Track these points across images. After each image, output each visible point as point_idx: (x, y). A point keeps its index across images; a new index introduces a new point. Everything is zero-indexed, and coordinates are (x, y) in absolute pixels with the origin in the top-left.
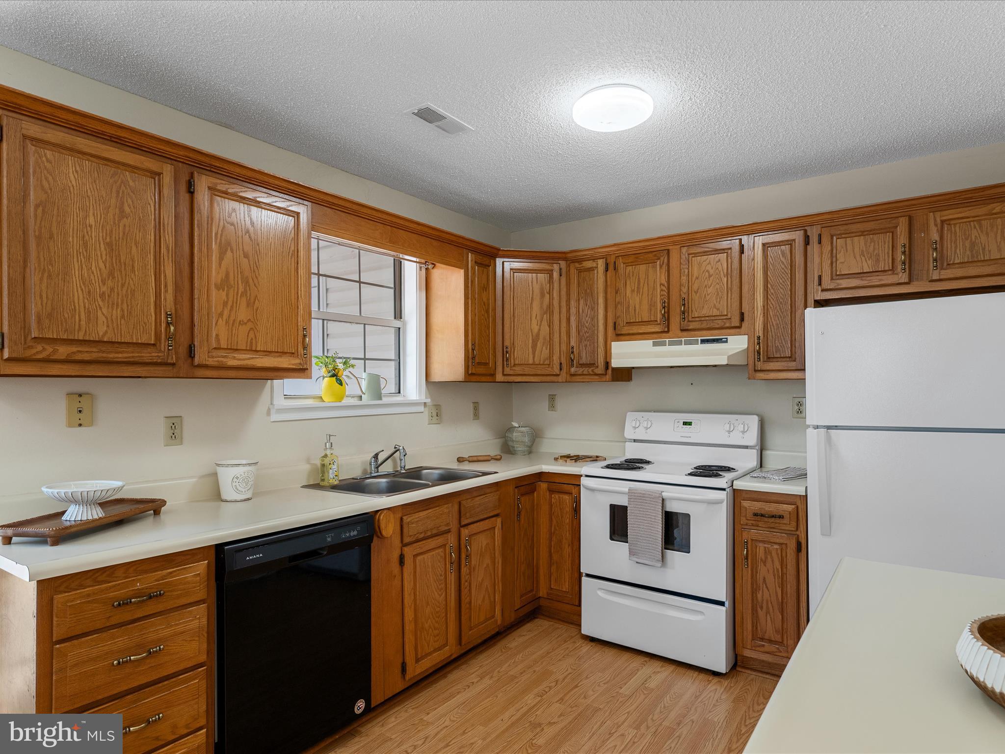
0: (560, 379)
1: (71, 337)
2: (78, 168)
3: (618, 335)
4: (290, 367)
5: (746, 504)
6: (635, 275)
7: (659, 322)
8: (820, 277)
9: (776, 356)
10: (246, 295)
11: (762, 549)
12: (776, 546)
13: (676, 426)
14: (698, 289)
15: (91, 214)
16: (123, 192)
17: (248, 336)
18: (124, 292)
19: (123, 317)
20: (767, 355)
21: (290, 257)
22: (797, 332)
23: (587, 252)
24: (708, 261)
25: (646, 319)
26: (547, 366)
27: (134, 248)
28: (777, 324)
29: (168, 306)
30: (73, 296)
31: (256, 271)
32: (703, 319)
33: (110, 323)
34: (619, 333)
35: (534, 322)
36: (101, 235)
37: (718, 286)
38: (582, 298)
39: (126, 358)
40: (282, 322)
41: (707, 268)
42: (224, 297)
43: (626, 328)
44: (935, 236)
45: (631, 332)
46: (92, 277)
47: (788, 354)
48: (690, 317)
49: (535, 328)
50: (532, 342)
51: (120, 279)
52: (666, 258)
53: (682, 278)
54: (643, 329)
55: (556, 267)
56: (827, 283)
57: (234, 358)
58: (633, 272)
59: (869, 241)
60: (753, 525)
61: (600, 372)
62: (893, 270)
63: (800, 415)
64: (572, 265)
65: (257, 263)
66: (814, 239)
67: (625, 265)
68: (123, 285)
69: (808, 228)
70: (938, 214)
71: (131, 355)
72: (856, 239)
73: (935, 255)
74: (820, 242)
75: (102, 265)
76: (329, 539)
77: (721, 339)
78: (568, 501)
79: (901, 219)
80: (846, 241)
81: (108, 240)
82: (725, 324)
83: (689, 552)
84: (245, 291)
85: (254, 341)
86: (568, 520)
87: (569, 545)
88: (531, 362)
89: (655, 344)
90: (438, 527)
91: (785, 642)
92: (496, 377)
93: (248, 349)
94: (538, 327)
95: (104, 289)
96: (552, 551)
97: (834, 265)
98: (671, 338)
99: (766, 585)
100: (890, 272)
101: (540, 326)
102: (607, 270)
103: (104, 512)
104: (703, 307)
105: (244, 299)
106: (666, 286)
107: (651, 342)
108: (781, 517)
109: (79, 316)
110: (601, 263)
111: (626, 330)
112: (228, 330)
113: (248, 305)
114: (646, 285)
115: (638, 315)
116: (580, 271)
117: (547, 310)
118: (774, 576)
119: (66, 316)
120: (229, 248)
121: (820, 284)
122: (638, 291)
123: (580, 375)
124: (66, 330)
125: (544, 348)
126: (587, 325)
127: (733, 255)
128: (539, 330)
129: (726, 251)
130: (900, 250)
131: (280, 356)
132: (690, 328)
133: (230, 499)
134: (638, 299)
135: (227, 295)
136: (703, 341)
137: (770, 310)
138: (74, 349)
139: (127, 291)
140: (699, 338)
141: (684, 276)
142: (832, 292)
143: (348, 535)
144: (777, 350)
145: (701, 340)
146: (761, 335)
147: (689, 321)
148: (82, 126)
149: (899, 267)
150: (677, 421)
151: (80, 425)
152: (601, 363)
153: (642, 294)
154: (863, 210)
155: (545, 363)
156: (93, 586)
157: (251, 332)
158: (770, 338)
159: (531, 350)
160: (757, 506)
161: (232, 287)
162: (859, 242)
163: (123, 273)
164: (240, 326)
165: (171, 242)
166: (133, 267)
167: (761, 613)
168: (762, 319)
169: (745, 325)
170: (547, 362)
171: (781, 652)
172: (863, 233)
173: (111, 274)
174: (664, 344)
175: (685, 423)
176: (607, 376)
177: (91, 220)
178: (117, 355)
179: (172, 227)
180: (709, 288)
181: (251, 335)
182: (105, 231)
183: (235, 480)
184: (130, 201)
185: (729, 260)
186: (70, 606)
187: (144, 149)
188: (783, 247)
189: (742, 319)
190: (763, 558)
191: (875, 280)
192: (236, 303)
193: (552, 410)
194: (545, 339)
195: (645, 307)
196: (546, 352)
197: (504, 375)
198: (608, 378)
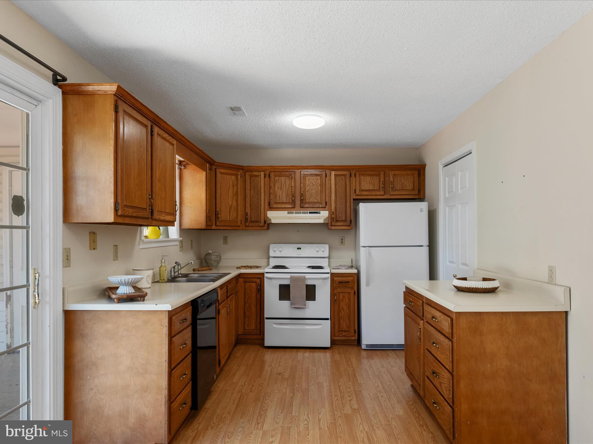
0: (240, 228)
1: (131, 205)
3: (270, 208)
5: (335, 279)
6: (279, 181)
7: (291, 203)
8: (355, 190)
9: (340, 220)
11: (342, 295)
12: (347, 294)
13: (294, 250)
14: (308, 190)
19: (141, 195)
20: (336, 219)
22: (347, 211)
23: (255, 168)
24: (312, 179)
25: (285, 201)
26: (235, 222)
28: (340, 207)
30: (132, 185)
32: (310, 203)
33: (138, 198)
34: (272, 207)
35: (230, 199)
37: (316, 190)
38: (252, 189)
39: (142, 215)
41: (312, 182)
43: (275, 205)
44: (392, 180)
45: (278, 207)
46: (135, 176)
47: (344, 219)
48: (305, 202)
49: (230, 203)
50: (229, 209)
51: (140, 177)
52: (294, 175)
53: (301, 184)
54: (283, 206)
55: (239, 173)
56: (358, 192)
57: (162, 216)
58: (278, 180)
59: (372, 178)
60: (338, 287)
61: (262, 225)
62: (379, 190)
63: (342, 244)
64: (247, 173)
65: (166, 170)
66: (353, 175)
67: (274, 176)
68: (141, 180)
69: (351, 170)
70: (393, 172)
72: (368, 177)
73: (392, 186)
74: (355, 176)
76: (212, 299)
77: (318, 212)
78: (254, 286)
79: (382, 172)
80: (364, 177)
82: (320, 205)
83: (315, 300)
85: (166, 208)
86: (254, 295)
87: (255, 307)
88: (228, 220)
89: (288, 213)
91: (350, 330)
93: (164, 211)
96: (246, 311)
97: (360, 186)
98: (296, 211)
99: (343, 310)
100: (378, 191)
101: (232, 202)
102: (265, 177)
103: (135, 290)
104: (310, 198)
105: (164, 187)
106: (294, 187)
107: (287, 212)
108: (349, 282)
110: (262, 174)
111: (275, 206)
112: (161, 202)
113: (164, 190)
114: (285, 187)
115: (281, 199)
116: (251, 176)
117: (235, 194)
118: (346, 305)
121: (355, 193)
122: (281, 189)
123: (251, 226)
124: (131, 202)
125: (234, 213)
126: (255, 202)
127: (323, 177)
128: (232, 204)
129: (320, 175)
130: (381, 183)
132: (305, 207)
133: (145, 287)
134: (281, 192)
136: (310, 213)
137: (337, 201)
138: (132, 210)
140: (309, 211)
141: (302, 184)
142: (359, 196)
144: (340, 217)
145: (309, 212)
146: (334, 211)
147: (304, 204)
149: (381, 189)
150: (294, 247)
151: (94, 249)
152: (262, 221)
153: (283, 190)
154: (368, 167)
157: (165, 203)
158: (337, 213)
159: (228, 213)
160: (340, 279)
162: (368, 178)
163: (141, 174)
164: (163, 200)
165: (150, 160)
167: (341, 321)
168: (334, 204)
169: (327, 206)
170: (235, 220)
171: (348, 334)
172: (370, 175)
174: (292, 213)
175: (298, 249)
176: (265, 227)
180: (313, 190)
183: (148, 277)
185: (321, 179)
187: (144, 115)
188: (342, 177)
189: (326, 204)
190: (342, 299)
191: (374, 193)
193: (226, 244)
194: (234, 208)
195: (284, 195)
196: (235, 215)
197: (216, 225)
198: (265, 228)
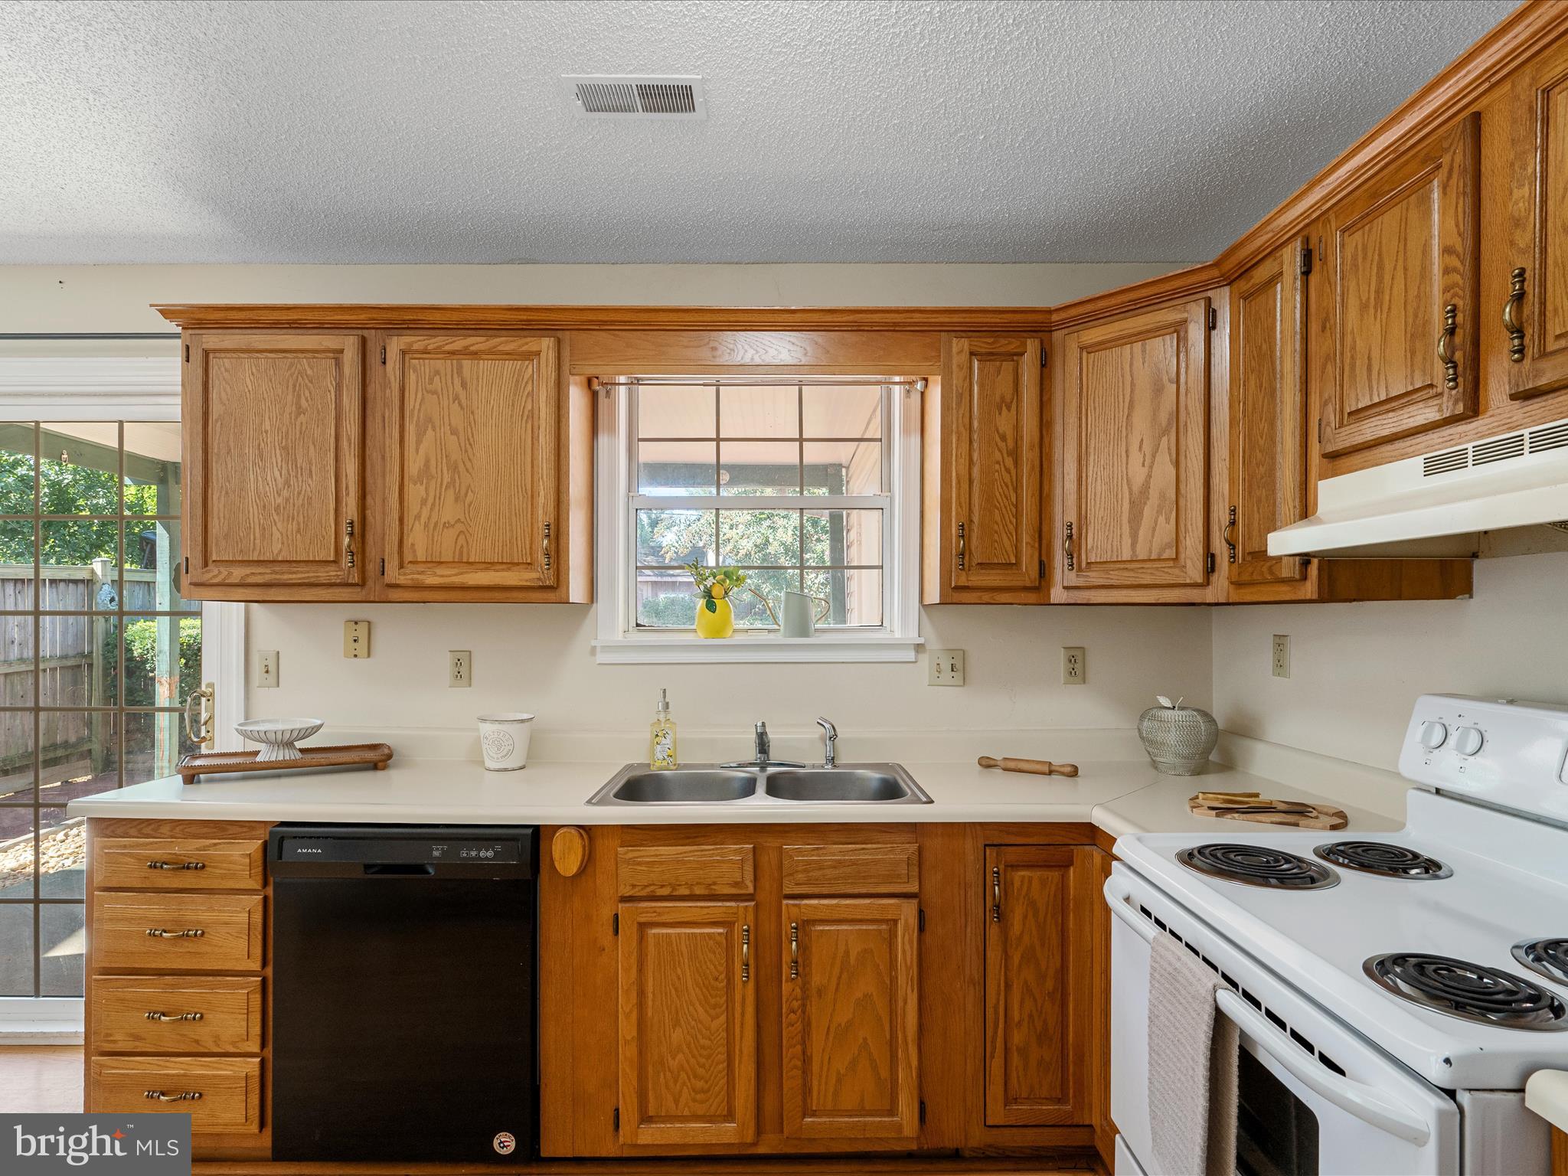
0: (1210, 595)
1: (245, 559)
2: (254, 370)
3: (1328, 457)
4: (521, 583)
6: (1370, 253)
10: (454, 486)
15: (267, 419)
16: (300, 385)
17: (456, 543)
18: (301, 502)
19: (298, 531)
21: (524, 421)
25: (1400, 387)
26: (1171, 564)
27: (312, 448)
29: (350, 513)
30: (249, 512)
31: (470, 450)
33: (285, 539)
34: (1333, 449)
35: (1136, 458)
36: (276, 438)
39: (300, 579)
40: (510, 519)
42: (423, 493)
43: (1347, 432)
45: (1363, 440)
46: (267, 489)
48: (1548, 340)
50: (1131, 509)
51: (296, 487)
54: (1396, 423)
57: (435, 574)
58: (1365, 248)
61: (1286, 573)
64: (1234, 291)
65: (471, 440)
67: (1345, 236)
68: (299, 493)
71: (306, 575)
75: (277, 473)
76: (436, 854)
81: (284, 444)
84: (453, 481)
85: (465, 550)
88: (1126, 555)
89: (1432, 468)
90: (710, 885)
92: (1049, 595)
93: (456, 560)
94: (1146, 470)
95: (279, 500)
98: (1487, 437)
101: (1151, 467)
102: (1308, 269)
105: (451, 492)
106: (1461, 249)
107: (1418, 460)
109: (254, 535)
110: (1289, 257)
111: (1347, 437)
112: (428, 537)
113: (457, 499)
114: (1400, 272)
115: (1379, 380)
116: (1248, 301)
117: (1169, 423)
119: (242, 535)
120: (430, 426)
122: (1379, 303)
123: (1250, 584)
124: (241, 551)
125: (1162, 519)
128: (1149, 476)
131: (509, 569)
132: (1544, 382)
134: (1376, 329)
135: (427, 489)
138: (248, 570)
139: (303, 500)
143: (473, 854)
147: (1543, 355)
148: (257, 322)
151: (356, 656)
153: (1389, 309)
155: (1165, 556)
156: (138, 837)
157: (460, 537)
159: (1126, 527)
161: (433, 477)
163: (300, 479)
164: (445, 530)
165: (353, 432)
166: (311, 471)
170: (1170, 553)
173: (287, 483)
174: (1461, 458)
176: (1306, 583)
177: (267, 425)
178: (290, 576)
179: (354, 414)
181: (461, 540)
182: (280, 434)
184: (307, 394)
186: (106, 853)
187: (326, 326)
192: (440, 498)
193: (1280, 674)
194: (1163, 496)
195: (1399, 344)
196: (1166, 530)
197: (1068, 588)
198: (1310, 589)
